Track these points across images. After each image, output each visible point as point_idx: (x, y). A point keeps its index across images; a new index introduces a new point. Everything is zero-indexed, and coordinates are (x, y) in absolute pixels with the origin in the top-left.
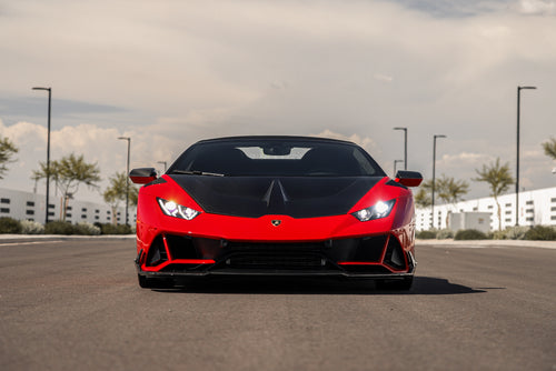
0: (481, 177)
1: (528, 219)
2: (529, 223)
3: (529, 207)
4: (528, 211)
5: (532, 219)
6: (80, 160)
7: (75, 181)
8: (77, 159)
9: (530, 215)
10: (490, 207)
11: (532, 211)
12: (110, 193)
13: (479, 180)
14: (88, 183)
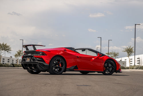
0: (125, 50)
1: (137, 63)
2: (138, 64)
3: (138, 60)
4: (137, 61)
5: (139, 63)
6: (6, 44)
7: (4, 51)
8: (4, 44)
9: (138, 62)
10: (126, 60)
11: (139, 61)
12: (17, 55)
13: (124, 51)
14: (7, 51)
